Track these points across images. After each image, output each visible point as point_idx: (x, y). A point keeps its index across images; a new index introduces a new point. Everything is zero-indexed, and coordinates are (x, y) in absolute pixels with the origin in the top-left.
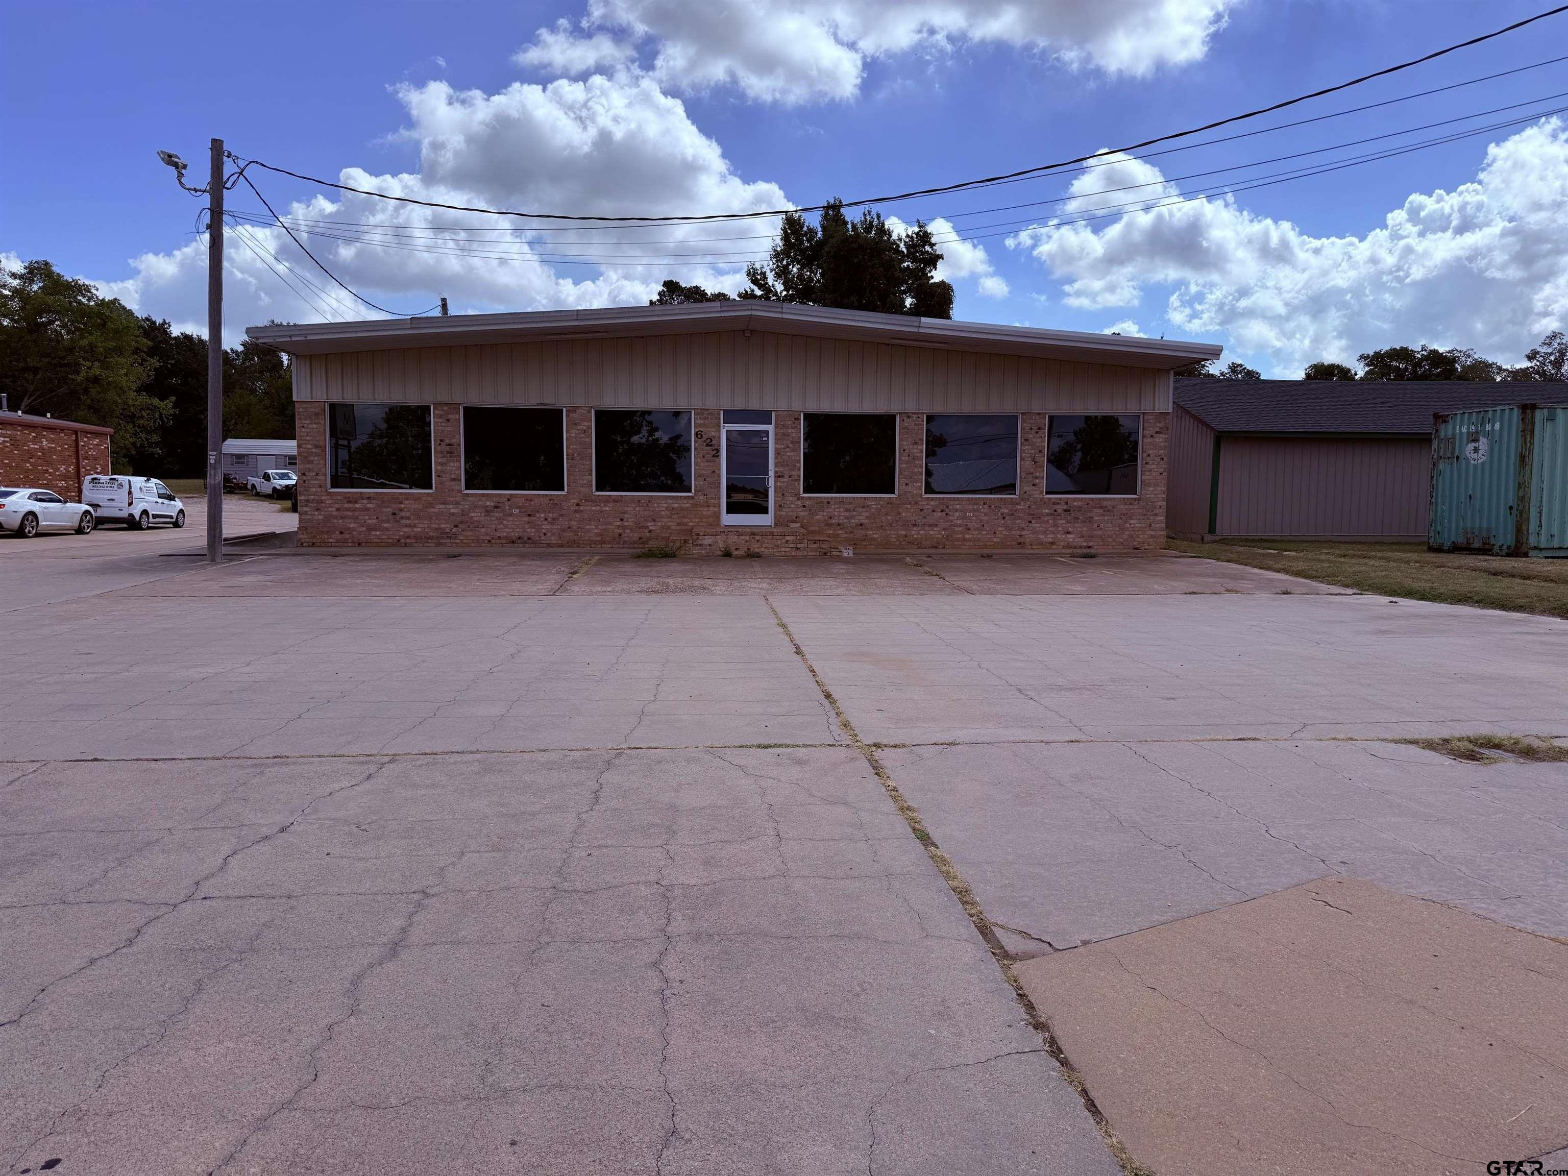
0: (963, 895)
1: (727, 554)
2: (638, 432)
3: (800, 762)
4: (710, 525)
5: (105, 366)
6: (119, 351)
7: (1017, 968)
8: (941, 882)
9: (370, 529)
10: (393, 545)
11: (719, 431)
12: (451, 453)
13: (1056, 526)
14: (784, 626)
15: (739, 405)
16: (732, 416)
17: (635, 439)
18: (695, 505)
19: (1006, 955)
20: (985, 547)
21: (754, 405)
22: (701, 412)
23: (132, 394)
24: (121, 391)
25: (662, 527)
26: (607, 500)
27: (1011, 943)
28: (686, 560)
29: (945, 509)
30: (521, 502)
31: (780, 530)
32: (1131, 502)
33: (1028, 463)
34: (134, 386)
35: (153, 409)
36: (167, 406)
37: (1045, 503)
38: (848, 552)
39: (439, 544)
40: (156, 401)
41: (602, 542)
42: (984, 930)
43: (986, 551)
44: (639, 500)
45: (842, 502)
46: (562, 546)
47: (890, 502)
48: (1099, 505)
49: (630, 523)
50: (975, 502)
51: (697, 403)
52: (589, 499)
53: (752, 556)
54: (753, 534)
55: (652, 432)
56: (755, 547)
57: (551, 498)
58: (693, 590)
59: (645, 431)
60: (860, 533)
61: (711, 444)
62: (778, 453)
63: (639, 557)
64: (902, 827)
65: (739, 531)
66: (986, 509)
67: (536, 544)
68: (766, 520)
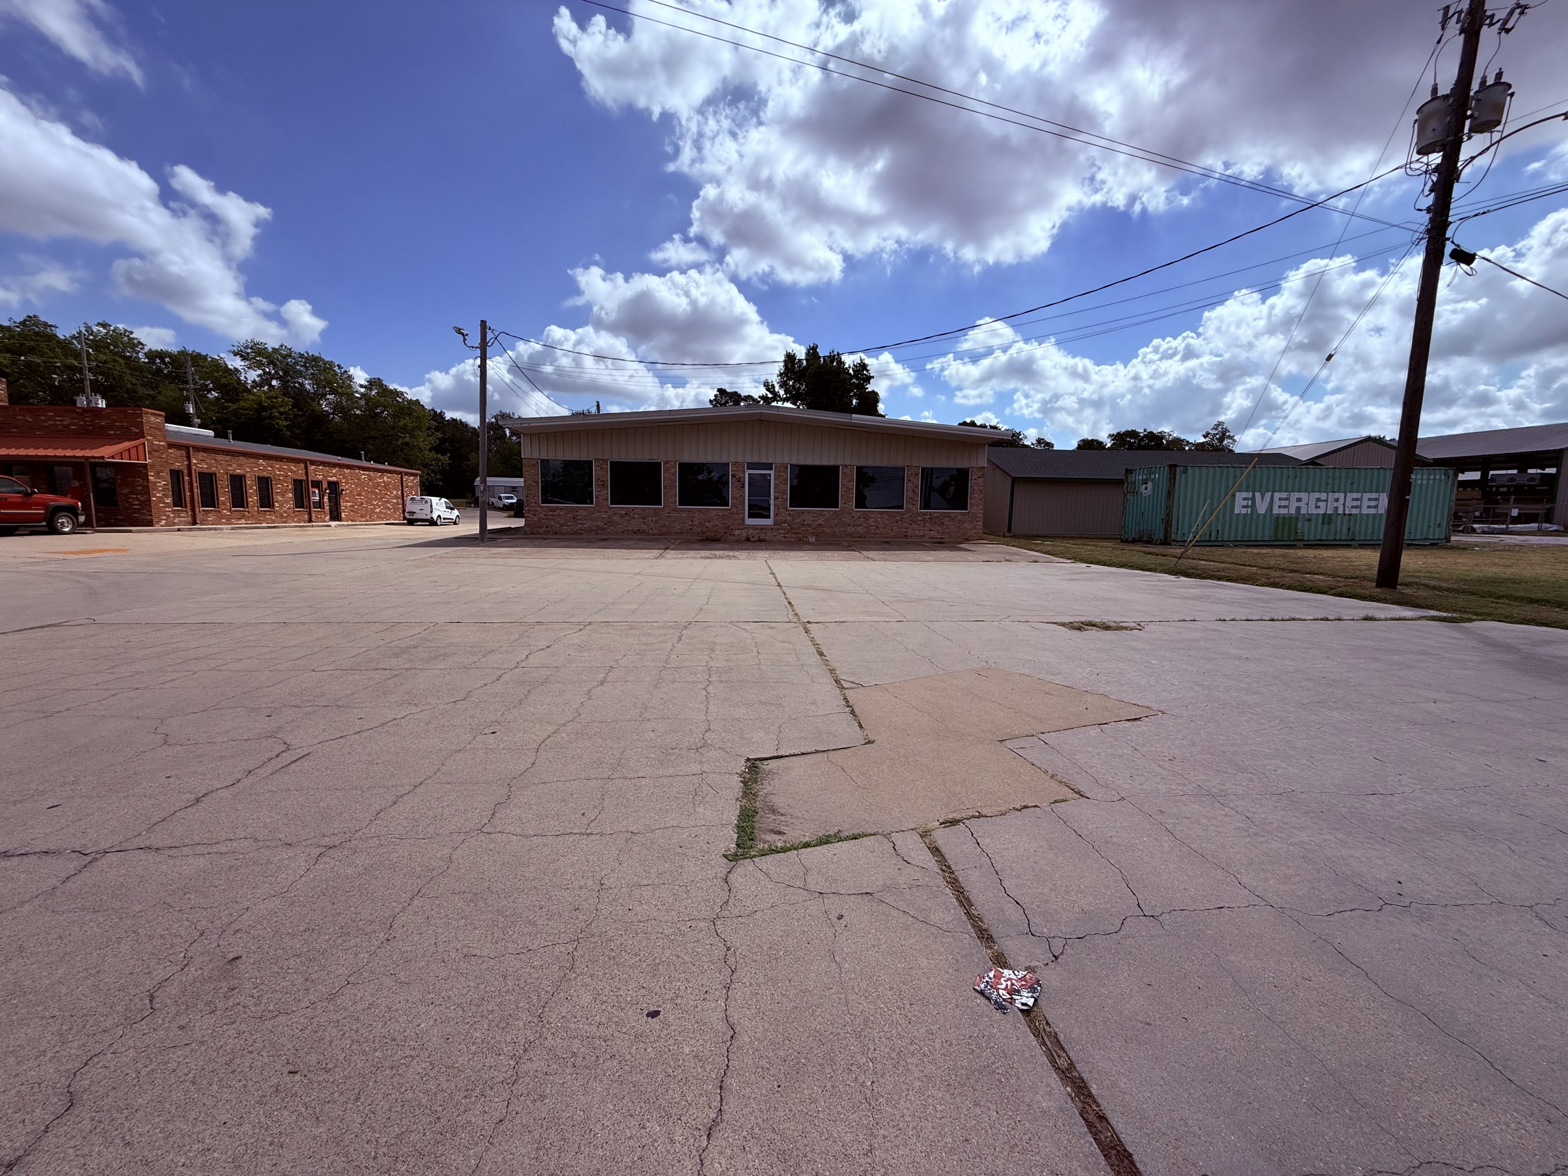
0: (832, 671)
1: (748, 540)
2: (701, 473)
3: (772, 628)
4: (739, 524)
5: (412, 436)
6: (419, 428)
7: (846, 691)
8: (824, 667)
9: (562, 525)
10: (573, 534)
11: (744, 473)
12: (604, 486)
13: (924, 526)
14: (773, 574)
15: (755, 460)
16: (751, 466)
17: (700, 477)
18: (731, 514)
19: (843, 688)
20: (887, 537)
21: (763, 461)
22: (734, 464)
23: (427, 452)
24: (421, 450)
25: (713, 526)
26: (683, 511)
27: (845, 685)
28: (726, 542)
29: (866, 517)
30: (639, 511)
31: (776, 527)
32: (964, 514)
33: (910, 493)
34: (428, 448)
35: (438, 460)
36: (446, 459)
37: (919, 514)
38: (812, 539)
39: (597, 534)
40: (439, 456)
41: (682, 533)
42: (837, 681)
43: (886, 540)
44: (701, 510)
45: (810, 512)
46: (660, 535)
47: (836, 512)
48: (948, 516)
49: (696, 523)
50: (882, 513)
51: (732, 459)
52: (675, 510)
53: (761, 541)
54: (761, 529)
55: (710, 472)
56: (763, 536)
57: (655, 510)
58: (729, 557)
59: (706, 473)
60: (820, 530)
61: (741, 481)
62: (776, 486)
63: (701, 541)
64: (813, 650)
65: (754, 527)
66: (887, 517)
67: (647, 533)
68: (769, 522)
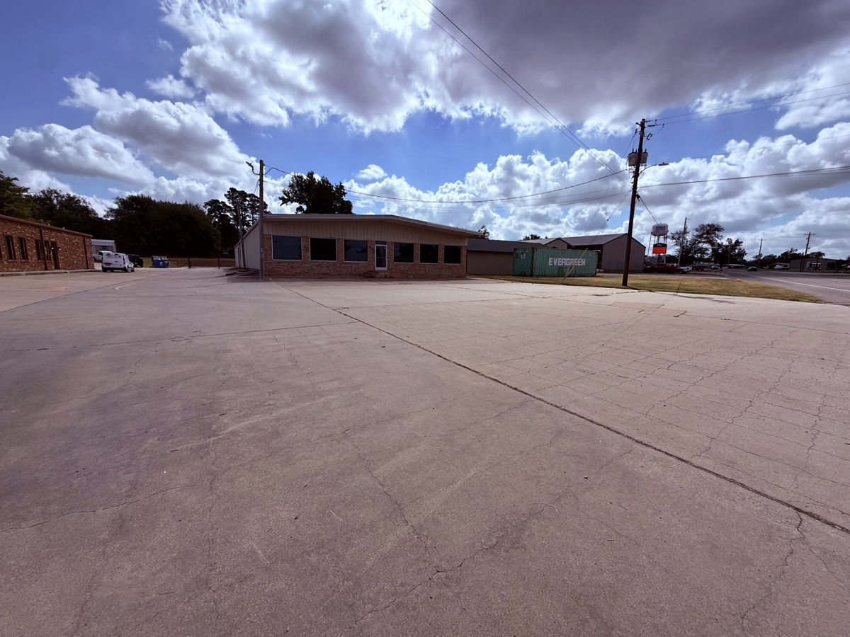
9: (285, 271)
10: (292, 275)
11: (374, 246)
12: (307, 250)
13: (446, 271)
15: (379, 240)
16: (377, 242)
18: (369, 265)
21: (383, 240)
22: (370, 241)
25: (361, 271)
26: (347, 263)
29: (425, 267)
30: (326, 263)
31: (389, 271)
32: (460, 265)
33: (441, 256)
37: (444, 265)
39: (304, 275)
41: (346, 274)
44: (355, 263)
45: (402, 264)
46: (336, 275)
47: (411, 264)
48: (454, 266)
49: (354, 269)
50: (430, 265)
52: (343, 263)
55: (360, 245)
57: (333, 263)
60: (406, 272)
61: (373, 249)
62: (388, 252)
66: (432, 267)
67: (330, 275)
68: (385, 269)
